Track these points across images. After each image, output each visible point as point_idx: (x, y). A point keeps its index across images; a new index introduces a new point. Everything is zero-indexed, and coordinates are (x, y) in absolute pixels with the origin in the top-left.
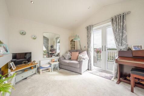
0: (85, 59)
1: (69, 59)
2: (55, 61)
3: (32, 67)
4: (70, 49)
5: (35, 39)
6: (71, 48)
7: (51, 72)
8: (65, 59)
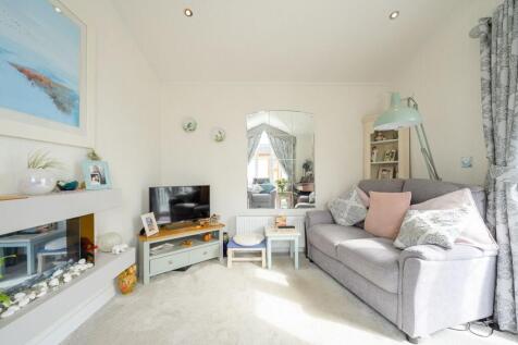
0: (445, 248)
1: (355, 226)
2: (288, 224)
3: (207, 234)
4: (368, 177)
5: (221, 140)
6: (378, 168)
7: (267, 267)
8: (334, 222)
